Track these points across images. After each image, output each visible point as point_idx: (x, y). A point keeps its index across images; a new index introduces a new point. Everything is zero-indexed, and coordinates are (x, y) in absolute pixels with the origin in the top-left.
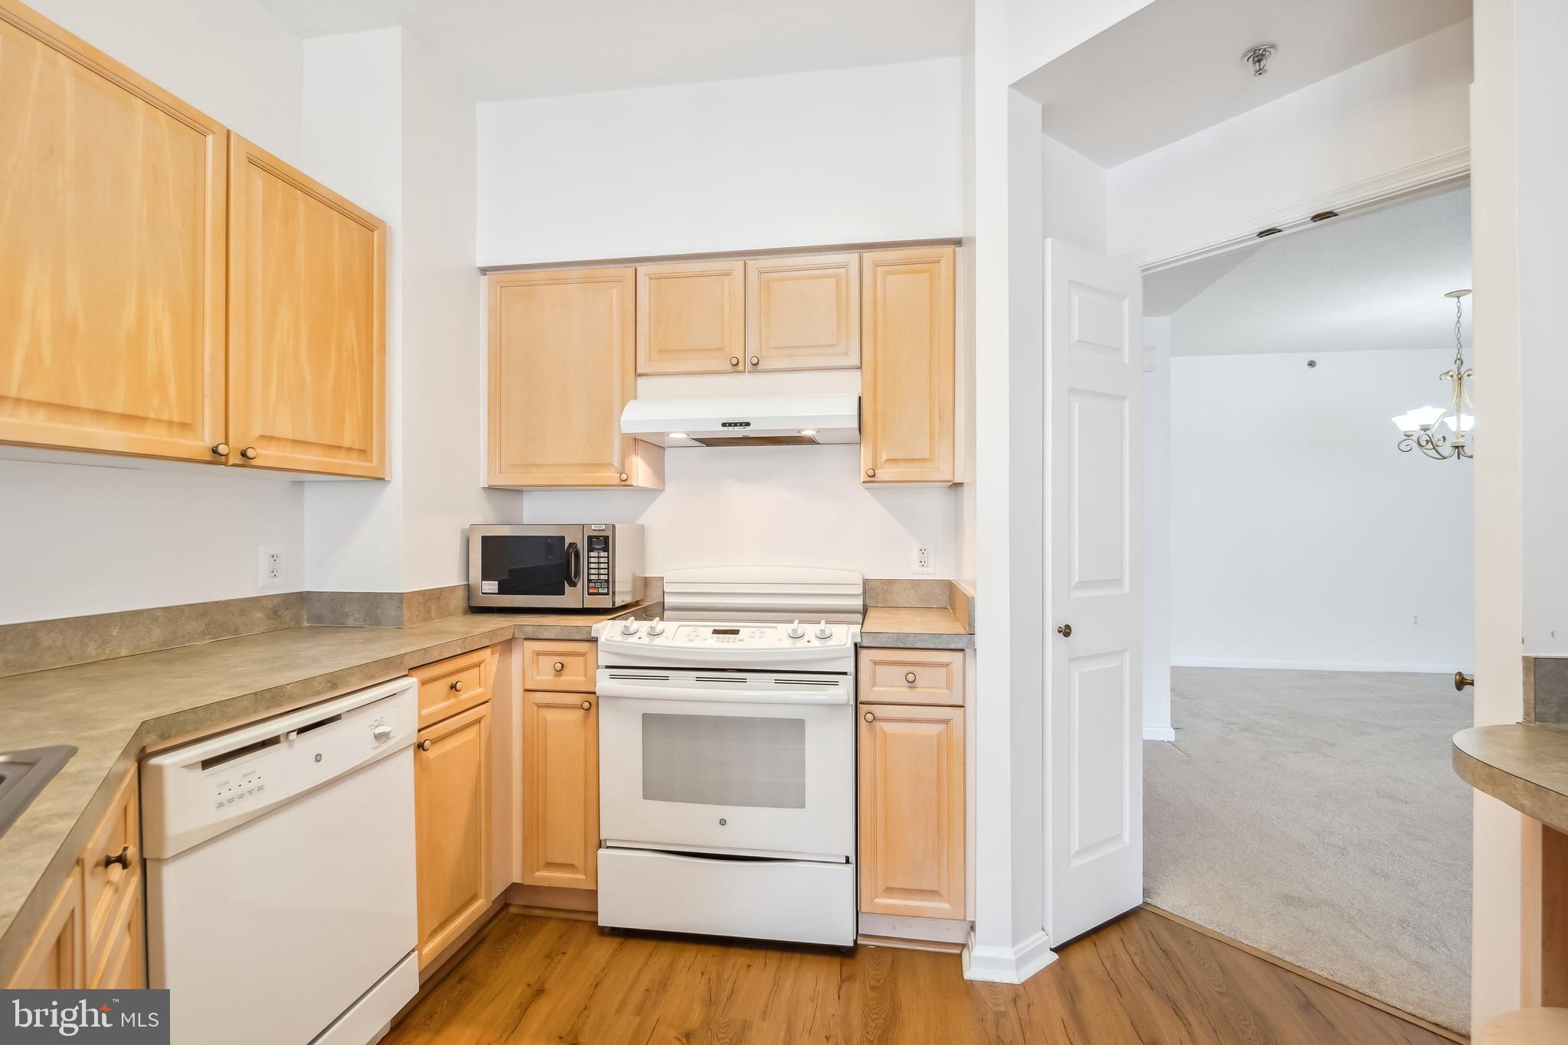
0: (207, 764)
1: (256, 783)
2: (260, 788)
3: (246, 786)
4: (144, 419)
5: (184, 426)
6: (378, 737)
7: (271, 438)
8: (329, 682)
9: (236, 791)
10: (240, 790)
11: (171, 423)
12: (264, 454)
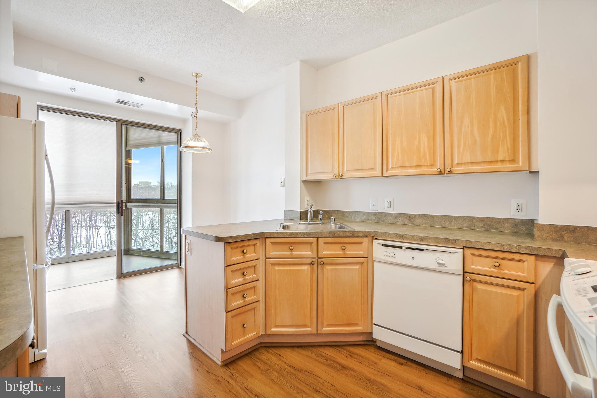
0: (383, 245)
1: (393, 255)
2: (394, 257)
3: (391, 255)
4: (421, 166)
5: (432, 165)
6: (438, 263)
7: (462, 163)
8: (420, 238)
9: (388, 254)
10: (389, 255)
11: (427, 165)
12: (455, 169)
